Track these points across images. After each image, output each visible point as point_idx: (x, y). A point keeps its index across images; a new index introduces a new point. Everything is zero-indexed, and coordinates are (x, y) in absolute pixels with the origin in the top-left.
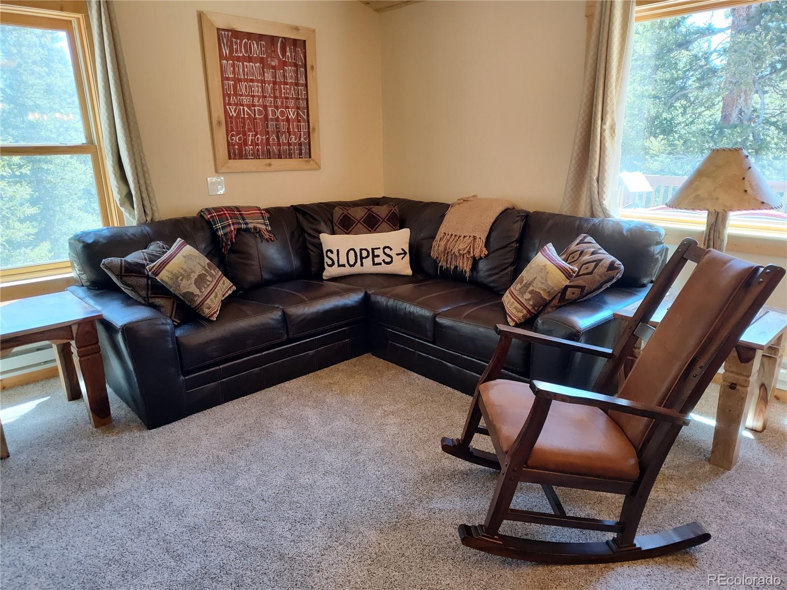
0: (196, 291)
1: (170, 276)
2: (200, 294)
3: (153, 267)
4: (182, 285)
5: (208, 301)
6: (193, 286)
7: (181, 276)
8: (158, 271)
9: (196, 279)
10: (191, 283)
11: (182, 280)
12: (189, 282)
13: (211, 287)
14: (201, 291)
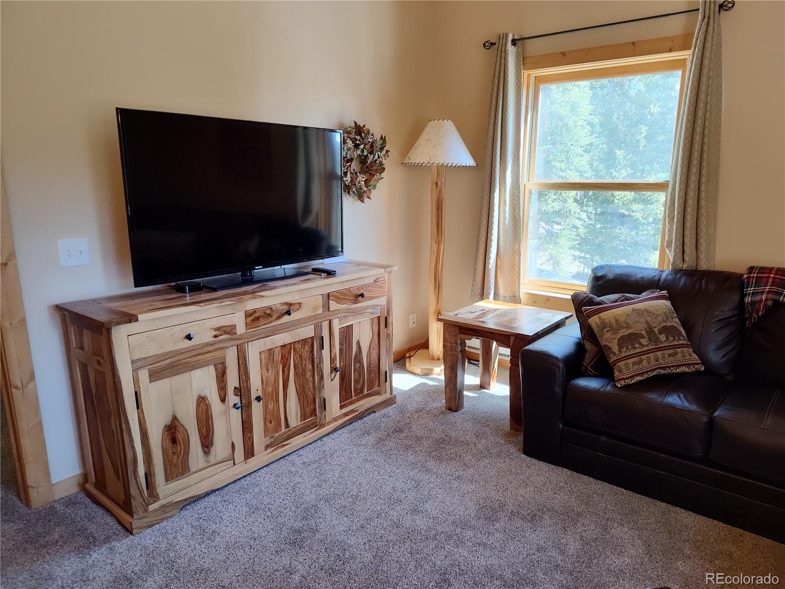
0: (615, 349)
1: (599, 323)
2: (617, 352)
3: (588, 310)
4: (605, 337)
5: (622, 364)
6: (615, 342)
7: (610, 327)
8: (589, 315)
9: (623, 336)
10: (615, 338)
11: (607, 331)
12: (614, 336)
13: (637, 351)
14: (619, 350)
